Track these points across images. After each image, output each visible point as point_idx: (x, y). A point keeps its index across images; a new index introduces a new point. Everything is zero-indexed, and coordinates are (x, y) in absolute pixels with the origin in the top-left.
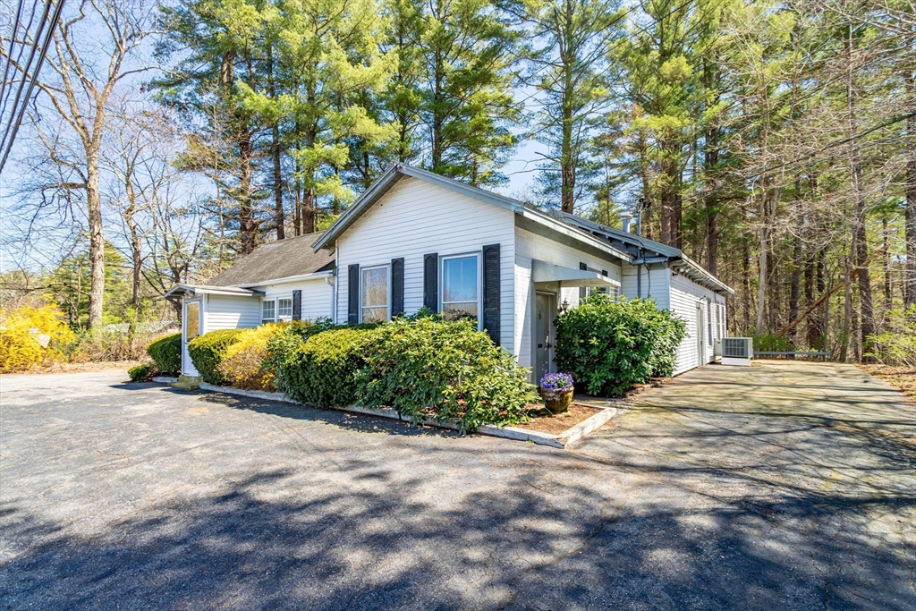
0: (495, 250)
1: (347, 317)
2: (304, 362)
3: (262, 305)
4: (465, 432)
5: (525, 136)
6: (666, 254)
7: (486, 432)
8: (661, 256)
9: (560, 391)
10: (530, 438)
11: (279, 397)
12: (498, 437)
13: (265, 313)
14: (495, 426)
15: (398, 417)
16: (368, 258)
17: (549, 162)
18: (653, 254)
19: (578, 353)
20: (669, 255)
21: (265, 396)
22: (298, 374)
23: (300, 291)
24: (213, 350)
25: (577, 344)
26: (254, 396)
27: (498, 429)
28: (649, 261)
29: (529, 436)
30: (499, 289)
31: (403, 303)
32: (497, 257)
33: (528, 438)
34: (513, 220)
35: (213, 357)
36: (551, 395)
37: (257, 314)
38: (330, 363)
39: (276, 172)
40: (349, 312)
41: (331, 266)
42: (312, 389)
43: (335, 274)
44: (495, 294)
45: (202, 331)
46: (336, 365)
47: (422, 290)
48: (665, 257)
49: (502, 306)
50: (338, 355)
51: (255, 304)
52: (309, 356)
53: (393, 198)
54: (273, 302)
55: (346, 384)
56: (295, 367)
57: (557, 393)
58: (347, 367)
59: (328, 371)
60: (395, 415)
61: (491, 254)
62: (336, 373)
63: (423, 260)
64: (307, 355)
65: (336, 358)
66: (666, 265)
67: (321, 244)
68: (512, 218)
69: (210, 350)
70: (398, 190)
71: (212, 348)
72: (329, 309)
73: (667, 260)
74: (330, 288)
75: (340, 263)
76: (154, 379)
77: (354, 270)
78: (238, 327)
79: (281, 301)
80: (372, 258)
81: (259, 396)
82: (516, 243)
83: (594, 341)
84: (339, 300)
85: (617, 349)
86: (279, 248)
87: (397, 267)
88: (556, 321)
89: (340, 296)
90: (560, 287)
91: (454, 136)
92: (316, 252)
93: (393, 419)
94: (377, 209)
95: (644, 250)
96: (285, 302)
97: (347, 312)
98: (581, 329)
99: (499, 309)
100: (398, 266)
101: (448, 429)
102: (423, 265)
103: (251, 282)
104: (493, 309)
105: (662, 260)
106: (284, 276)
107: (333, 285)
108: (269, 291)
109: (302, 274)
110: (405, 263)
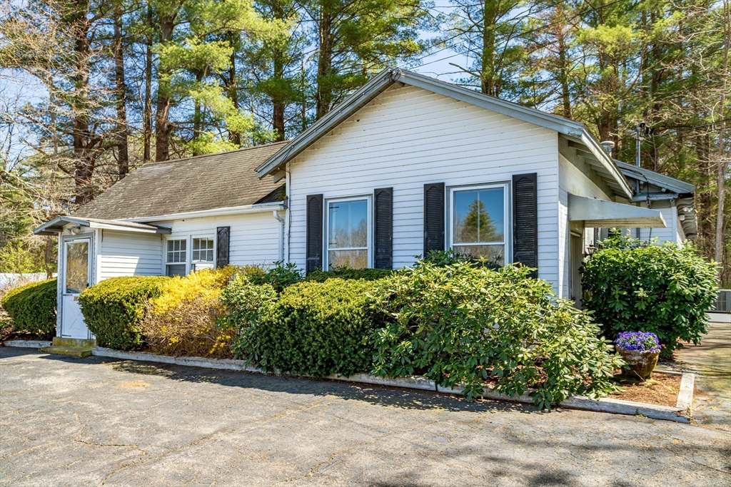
0: (531, 181)
1: (304, 261)
2: (294, 319)
3: (166, 245)
4: (548, 405)
5: (436, 42)
6: (674, 190)
7: (574, 405)
8: (668, 192)
9: (648, 353)
10: (640, 411)
11: (234, 365)
12: (591, 410)
13: (170, 256)
14: (584, 398)
15: (434, 389)
16: (338, 187)
17: (468, 76)
18: (659, 190)
19: (619, 307)
20: (679, 191)
21: (208, 364)
22: (282, 335)
23: (229, 228)
24: (126, 304)
25: (617, 297)
26: (189, 364)
27: (590, 401)
28: (654, 198)
29: (637, 409)
30: (536, 229)
31: (392, 245)
32: (534, 189)
33: (636, 412)
34: (556, 144)
35: (125, 312)
36: (636, 358)
37: (159, 257)
38: (337, 321)
39: (119, 73)
40: (308, 255)
41: (279, 195)
42: (305, 354)
43: (285, 207)
44: (530, 235)
45: (93, 278)
46: (348, 323)
47: (422, 228)
48: (673, 193)
49: (540, 249)
50: (351, 310)
51: (156, 244)
52: (301, 311)
53: (376, 112)
54: (184, 242)
55: (362, 347)
56: (278, 326)
57: (645, 355)
58: (363, 326)
59: (334, 331)
60: (430, 385)
61: (525, 186)
62: (347, 333)
63: (422, 191)
64: (298, 310)
65: (348, 314)
66: (673, 203)
67: (271, 167)
68: (554, 141)
69: (121, 304)
70: (383, 101)
71: (124, 301)
72: (277, 252)
73: (676, 197)
74: (279, 224)
75: (293, 192)
76: (9, 343)
77: (315, 203)
78: (136, 273)
79: (196, 241)
80: (343, 187)
81: (198, 364)
82: (559, 172)
83: (641, 293)
84: (292, 240)
85: (669, 302)
86: (169, 172)
87: (382, 199)
88: (581, 268)
89: (292, 235)
90: (584, 227)
91: (354, 37)
92: (261, 178)
93: (425, 390)
94: (351, 125)
95: (647, 184)
96: (203, 242)
97: (305, 256)
98: (621, 278)
99: (536, 253)
100: (384, 198)
101: (518, 402)
102: (422, 197)
103: (150, 214)
104: (528, 253)
105: (671, 197)
106: (203, 208)
107: (282, 221)
108: (176, 228)
109: (232, 205)
110: (395, 194)
